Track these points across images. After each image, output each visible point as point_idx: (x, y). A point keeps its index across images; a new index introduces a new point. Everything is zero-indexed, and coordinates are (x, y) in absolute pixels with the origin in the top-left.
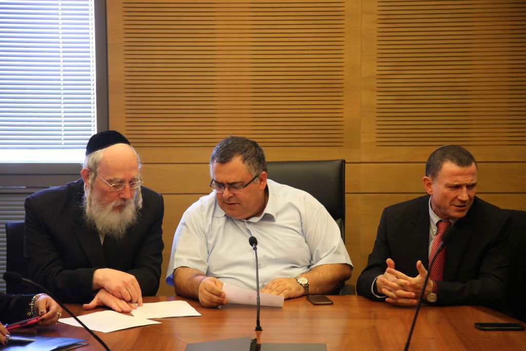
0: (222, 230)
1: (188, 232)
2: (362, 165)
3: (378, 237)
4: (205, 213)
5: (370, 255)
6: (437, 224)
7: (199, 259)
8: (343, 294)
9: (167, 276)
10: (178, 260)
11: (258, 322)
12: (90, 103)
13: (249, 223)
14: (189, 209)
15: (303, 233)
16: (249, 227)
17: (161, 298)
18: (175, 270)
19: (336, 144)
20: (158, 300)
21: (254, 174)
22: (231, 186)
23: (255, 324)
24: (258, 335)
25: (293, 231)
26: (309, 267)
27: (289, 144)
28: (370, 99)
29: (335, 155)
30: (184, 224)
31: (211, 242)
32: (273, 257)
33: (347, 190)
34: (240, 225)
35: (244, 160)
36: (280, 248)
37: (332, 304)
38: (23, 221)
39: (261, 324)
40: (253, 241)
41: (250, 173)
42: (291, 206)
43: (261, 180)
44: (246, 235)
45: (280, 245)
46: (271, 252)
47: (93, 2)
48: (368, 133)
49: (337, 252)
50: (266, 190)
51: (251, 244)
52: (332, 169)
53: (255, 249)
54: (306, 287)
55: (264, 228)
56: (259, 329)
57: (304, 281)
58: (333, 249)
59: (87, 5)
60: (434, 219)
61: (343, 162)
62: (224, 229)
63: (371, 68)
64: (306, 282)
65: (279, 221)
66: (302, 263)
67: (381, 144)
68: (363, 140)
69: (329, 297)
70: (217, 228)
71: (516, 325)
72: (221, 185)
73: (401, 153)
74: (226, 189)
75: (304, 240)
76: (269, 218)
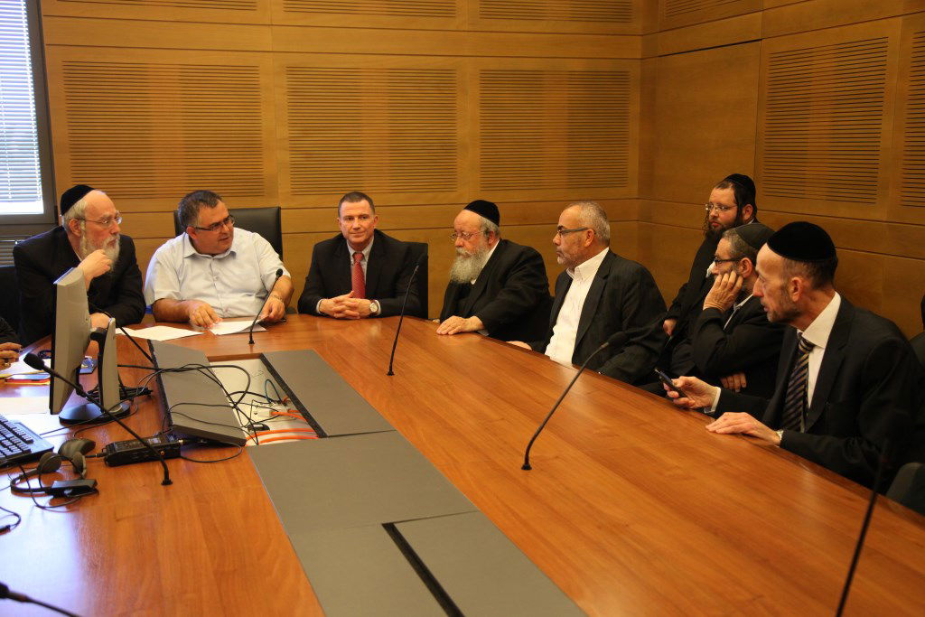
0: (189, 267)
1: (163, 269)
2: (288, 210)
4: (175, 253)
5: (307, 278)
6: (354, 256)
10: (158, 293)
11: (251, 337)
14: (160, 250)
19: (258, 194)
24: (252, 347)
28: (285, 157)
30: (159, 263)
31: (181, 278)
33: (283, 232)
48: (284, 185)
52: (270, 215)
55: (225, 264)
56: (252, 342)
61: (279, 209)
62: (191, 267)
63: (284, 132)
67: (295, 194)
68: (280, 191)
70: (185, 266)
73: (311, 200)
76: (233, 254)
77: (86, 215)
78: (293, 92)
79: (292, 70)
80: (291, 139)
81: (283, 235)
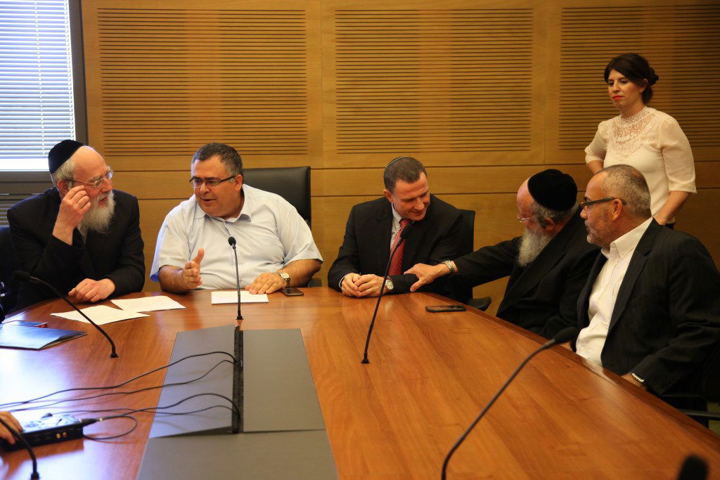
0: (202, 230)
1: (170, 234)
2: (326, 170)
3: (347, 232)
4: (186, 215)
6: (400, 222)
7: (181, 258)
8: (311, 287)
9: (151, 274)
10: (163, 259)
11: (239, 312)
12: (68, 106)
13: (227, 223)
14: (171, 213)
15: (278, 233)
16: (227, 226)
17: (146, 293)
18: (160, 268)
20: (143, 296)
21: (231, 174)
22: (209, 181)
23: (237, 315)
24: (240, 323)
25: (268, 231)
26: (283, 263)
27: (258, 152)
28: (331, 110)
29: (301, 162)
30: (167, 226)
31: (192, 241)
32: (249, 254)
33: (312, 194)
34: (219, 224)
35: (222, 160)
36: (255, 246)
37: (303, 295)
38: (8, 226)
39: (242, 314)
40: (232, 241)
41: (226, 171)
42: (266, 208)
43: (237, 182)
44: (225, 235)
45: (256, 243)
46: (247, 250)
47: (68, 2)
48: (330, 142)
49: (310, 249)
50: (242, 192)
51: (231, 244)
52: (298, 176)
53: (234, 248)
54: (288, 280)
55: (241, 228)
56: (240, 318)
57: (286, 276)
58: (307, 246)
59: (62, 4)
60: (397, 218)
61: (309, 169)
62: (204, 230)
63: (330, 83)
64: (288, 277)
65: (254, 221)
66: (276, 260)
67: (341, 152)
68: (325, 148)
69: (300, 289)
70: (197, 229)
71: (459, 307)
72: (199, 180)
73: (360, 159)
74: (204, 184)
75: (278, 238)
76: (245, 218)
77: (75, 177)
78: (343, 38)
79: (342, 14)
80: (339, 91)
81: (313, 199)
